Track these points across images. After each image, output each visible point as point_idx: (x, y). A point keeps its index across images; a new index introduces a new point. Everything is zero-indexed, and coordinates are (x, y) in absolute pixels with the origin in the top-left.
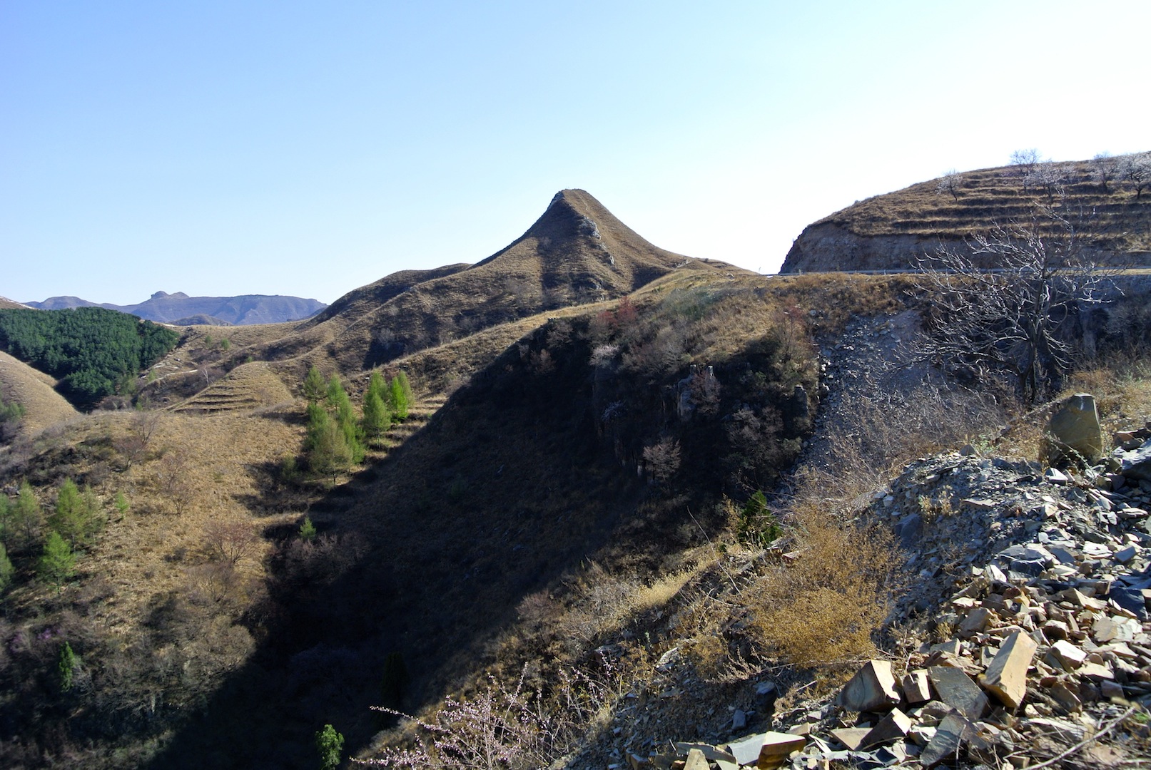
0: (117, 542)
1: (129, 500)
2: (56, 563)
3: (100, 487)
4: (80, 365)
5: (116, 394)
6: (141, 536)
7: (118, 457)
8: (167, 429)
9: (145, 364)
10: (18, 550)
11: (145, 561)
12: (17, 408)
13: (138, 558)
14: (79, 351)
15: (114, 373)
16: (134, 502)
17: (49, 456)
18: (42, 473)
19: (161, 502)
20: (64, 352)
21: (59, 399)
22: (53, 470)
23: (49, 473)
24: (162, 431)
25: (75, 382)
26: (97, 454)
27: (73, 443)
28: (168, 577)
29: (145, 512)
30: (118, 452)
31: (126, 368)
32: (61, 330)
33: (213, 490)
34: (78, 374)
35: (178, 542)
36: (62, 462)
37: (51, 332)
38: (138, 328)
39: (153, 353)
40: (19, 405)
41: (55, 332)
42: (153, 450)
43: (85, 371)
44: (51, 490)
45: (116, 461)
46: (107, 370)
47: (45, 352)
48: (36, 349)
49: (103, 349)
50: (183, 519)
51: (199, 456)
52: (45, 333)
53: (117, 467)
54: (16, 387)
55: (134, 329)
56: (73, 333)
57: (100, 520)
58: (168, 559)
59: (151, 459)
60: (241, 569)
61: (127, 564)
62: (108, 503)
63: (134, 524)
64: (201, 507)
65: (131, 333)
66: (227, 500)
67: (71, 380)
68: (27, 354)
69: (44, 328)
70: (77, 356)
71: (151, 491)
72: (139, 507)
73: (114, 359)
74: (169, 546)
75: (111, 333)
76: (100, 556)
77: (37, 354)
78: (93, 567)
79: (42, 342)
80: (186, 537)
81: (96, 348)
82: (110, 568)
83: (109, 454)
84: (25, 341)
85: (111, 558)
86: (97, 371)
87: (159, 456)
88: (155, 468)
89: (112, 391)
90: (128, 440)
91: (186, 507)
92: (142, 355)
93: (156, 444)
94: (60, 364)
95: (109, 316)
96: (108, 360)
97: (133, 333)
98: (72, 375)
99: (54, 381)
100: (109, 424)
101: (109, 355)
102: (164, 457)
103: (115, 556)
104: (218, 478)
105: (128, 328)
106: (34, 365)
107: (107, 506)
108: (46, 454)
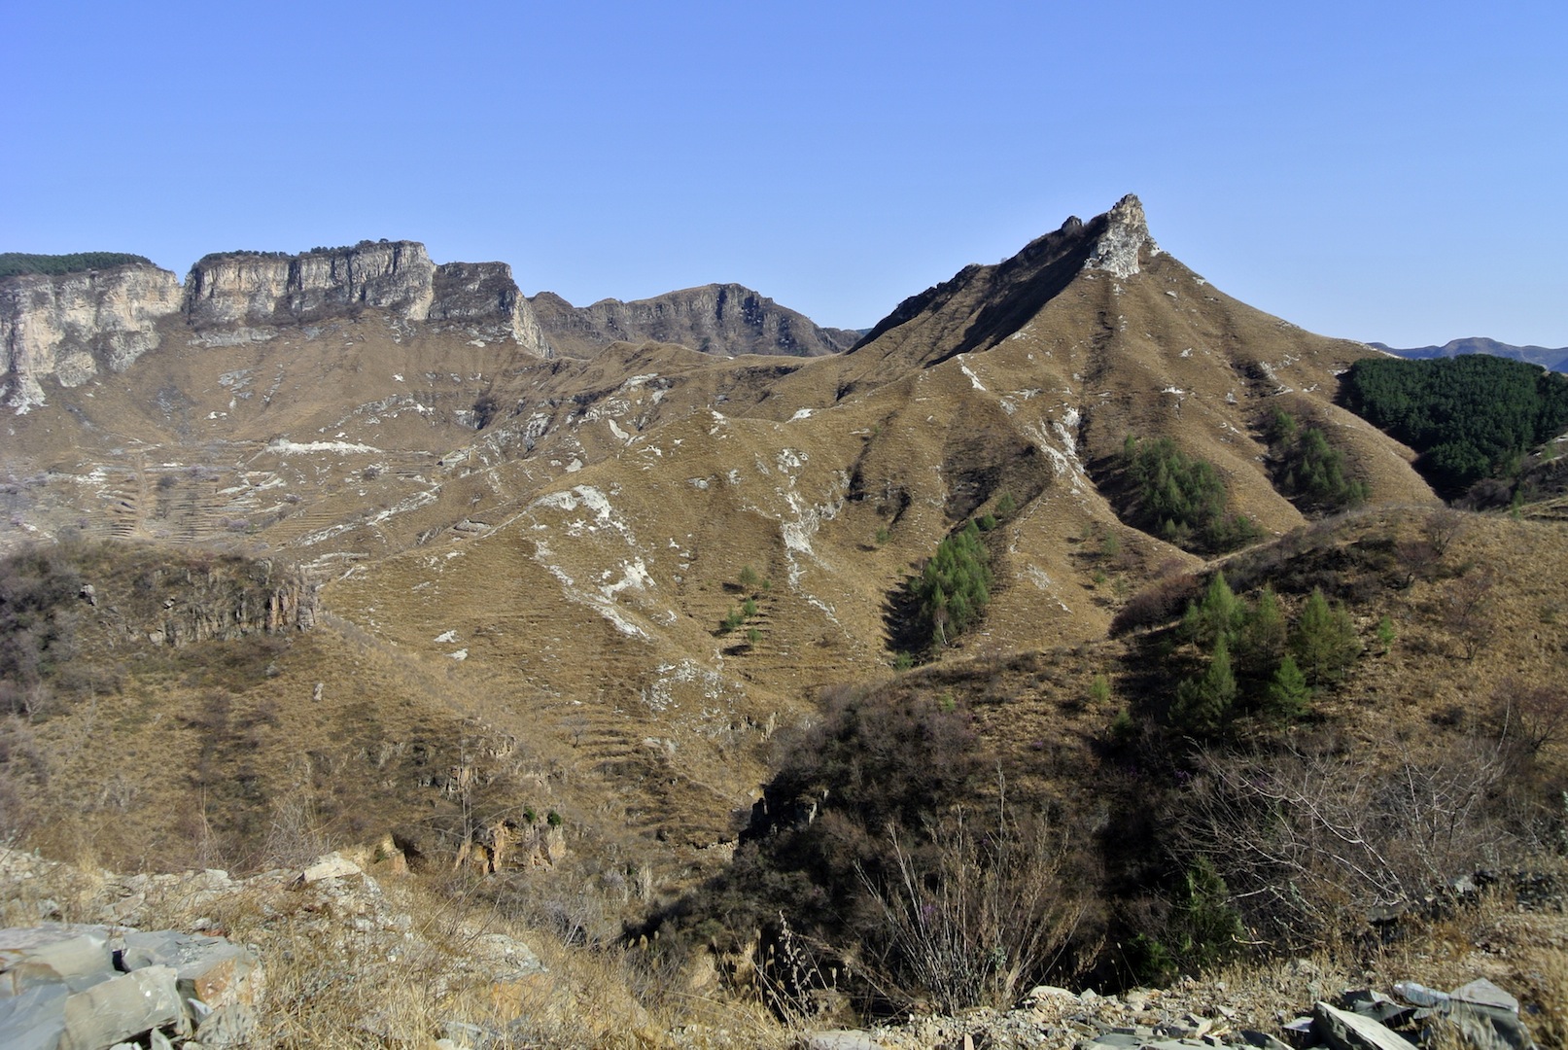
0: (1371, 683)
1: (1399, 630)
2: (1286, 696)
3: (1366, 607)
4: (1449, 435)
5: (1493, 477)
6: (1406, 681)
7: (1399, 568)
8: (1482, 536)
9: (1542, 435)
10: (1250, 668)
11: (1402, 715)
12: (1359, 488)
13: (1394, 710)
14: (1451, 415)
15: (1494, 447)
16: (1407, 633)
17: (1312, 557)
18: (1299, 578)
19: (1446, 638)
20: (1430, 417)
21: (1416, 479)
22: (1312, 575)
23: (1307, 579)
24: (1470, 538)
25: (1440, 457)
26: (1371, 561)
27: (1345, 543)
28: (1429, 745)
29: (1418, 649)
30: (1399, 563)
31: (1513, 440)
32: (1431, 386)
33: (1533, 633)
34: (1446, 447)
35: (1457, 698)
36: (1326, 568)
37: (1418, 389)
38: (1539, 384)
39: (1556, 420)
40: (1363, 484)
41: (1423, 389)
42: (1451, 564)
43: (1455, 443)
44: (1306, 601)
45: (1394, 574)
46: (1485, 443)
47: (1406, 416)
48: (1396, 412)
49: (1484, 413)
50: (1474, 667)
51: (1523, 580)
52: (1409, 390)
53: (1397, 583)
54: (1362, 461)
55: (1533, 384)
56: (1446, 390)
57: (1352, 649)
58: (1435, 719)
59: (1445, 576)
60: (1548, 758)
61: (1378, 715)
62: (1372, 629)
63: (1400, 663)
64: (1506, 655)
65: (1528, 391)
66: (1554, 651)
67: (1436, 454)
68: (1384, 417)
69: (1410, 384)
70: (1447, 422)
71: (1435, 622)
72: (1413, 641)
73: (1498, 427)
74: (1440, 702)
75: (1498, 390)
76: (1346, 697)
77: (1396, 419)
78: (1334, 709)
79: (1404, 402)
80: (1470, 693)
81: (1474, 411)
82: (1355, 716)
83: (1386, 562)
84: (1384, 401)
85: (1359, 702)
86: (1472, 444)
87: (1458, 573)
88: (1448, 589)
89: (1488, 473)
90: (1414, 546)
91: (1485, 651)
92: (1540, 423)
93: (1457, 556)
94: (1425, 432)
95: (1499, 367)
96: (1488, 429)
97: (1530, 391)
98: (1438, 447)
99: (1413, 455)
100: (1398, 520)
101: (1491, 422)
102: (1466, 575)
103: (1366, 701)
104: (1546, 617)
105: (1524, 383)
106: (1390, 434)
107: (1369, 632)
108: (1309, 554)
